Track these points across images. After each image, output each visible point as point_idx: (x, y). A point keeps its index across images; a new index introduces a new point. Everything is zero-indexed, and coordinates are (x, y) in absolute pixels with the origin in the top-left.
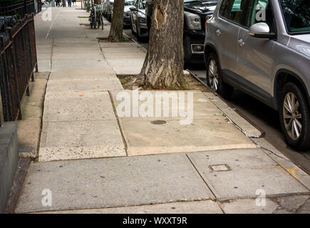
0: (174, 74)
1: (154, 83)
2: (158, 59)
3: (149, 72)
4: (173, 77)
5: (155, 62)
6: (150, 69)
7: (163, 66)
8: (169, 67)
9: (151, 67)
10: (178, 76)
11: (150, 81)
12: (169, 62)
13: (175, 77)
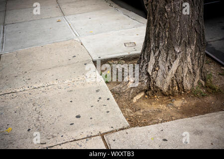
0: (196, 67)
1: (165, 88)
2: (169, 48)
3: (154, 70)
4: (194, 73)
5: (164, 53)
6: (156, 65)
7: (178, 60)
8: (189, 59)
9: (157, 62)
10: (201, 71)
11: (158, 84)
12: (189, 51)
13: (198, 72)
